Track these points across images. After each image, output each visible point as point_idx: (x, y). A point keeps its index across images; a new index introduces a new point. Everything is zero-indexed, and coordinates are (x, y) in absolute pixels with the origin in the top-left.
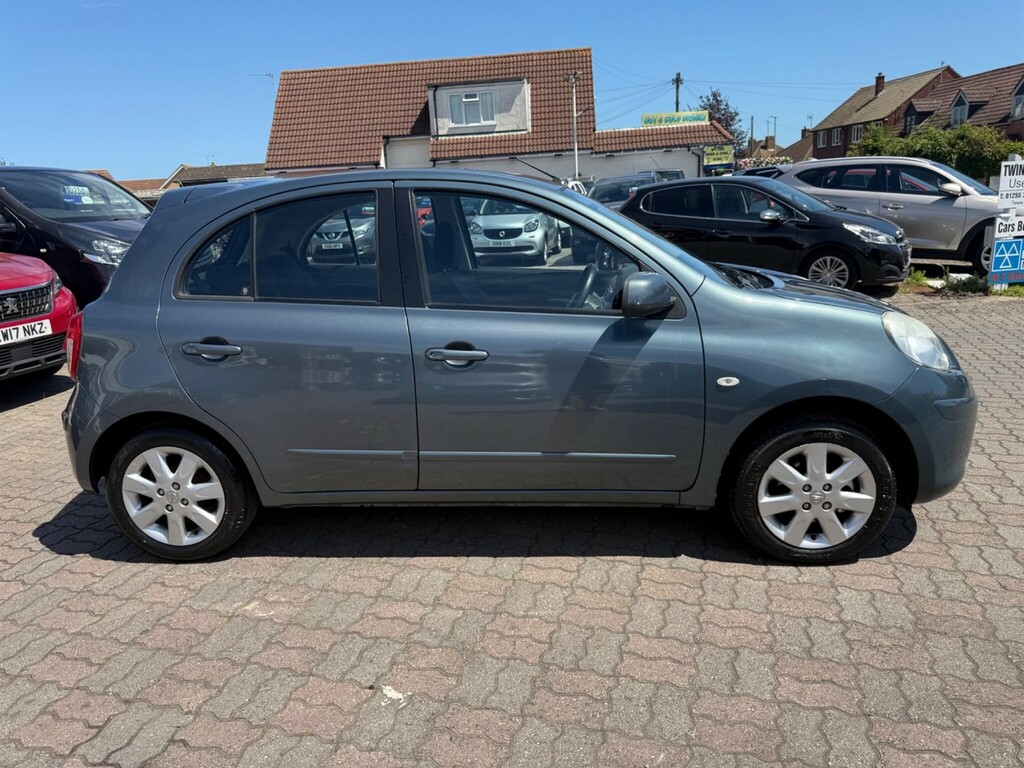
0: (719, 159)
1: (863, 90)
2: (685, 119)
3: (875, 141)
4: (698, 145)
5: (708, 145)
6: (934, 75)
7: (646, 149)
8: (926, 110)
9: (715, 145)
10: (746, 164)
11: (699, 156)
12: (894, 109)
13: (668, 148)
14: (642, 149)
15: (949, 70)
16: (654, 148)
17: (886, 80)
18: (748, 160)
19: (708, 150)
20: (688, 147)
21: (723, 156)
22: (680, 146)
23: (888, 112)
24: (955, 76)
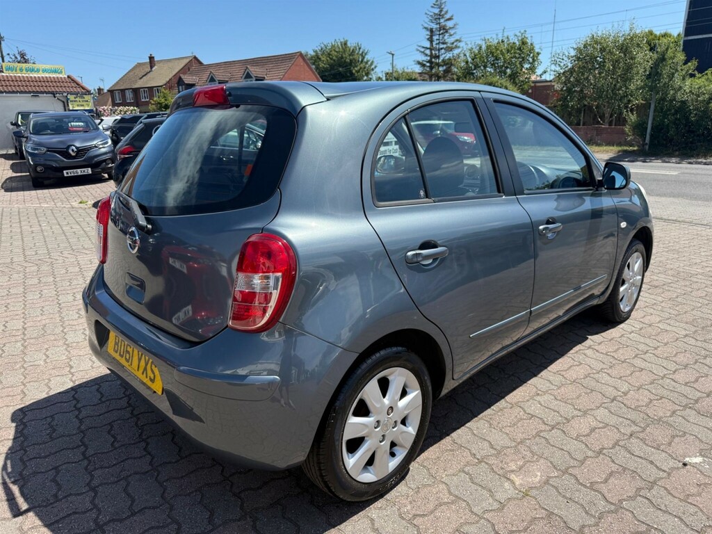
0: (82, 105)
1: (139, 65)
2: (44, 71)
3: (166, 100)
4: (61, 93)
5: (71, 93)
6: (188, 60)
7: (13, 92)
8: (190, 83)
9: (76, 94)
10: (105, 111)
11: (64, 102)
12: (168, 80)
13: (36, 94)
14: (9, 92)
15: (195, 58)
16: (21, 92)
17: (156, 59)
18: (106, 108)
19: (71, 97)
20: (54, 94)
21: (84, 103)
22: (46, 93)
23: (164, 82)
24: (201, 63)
